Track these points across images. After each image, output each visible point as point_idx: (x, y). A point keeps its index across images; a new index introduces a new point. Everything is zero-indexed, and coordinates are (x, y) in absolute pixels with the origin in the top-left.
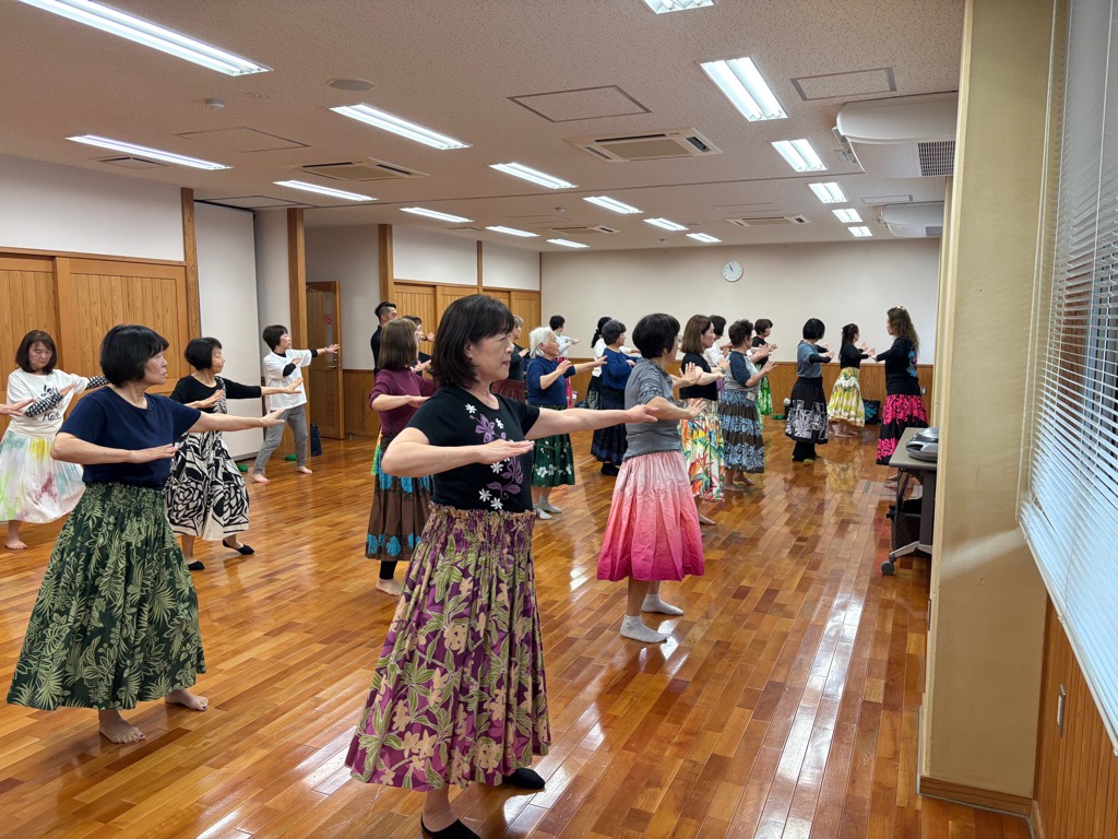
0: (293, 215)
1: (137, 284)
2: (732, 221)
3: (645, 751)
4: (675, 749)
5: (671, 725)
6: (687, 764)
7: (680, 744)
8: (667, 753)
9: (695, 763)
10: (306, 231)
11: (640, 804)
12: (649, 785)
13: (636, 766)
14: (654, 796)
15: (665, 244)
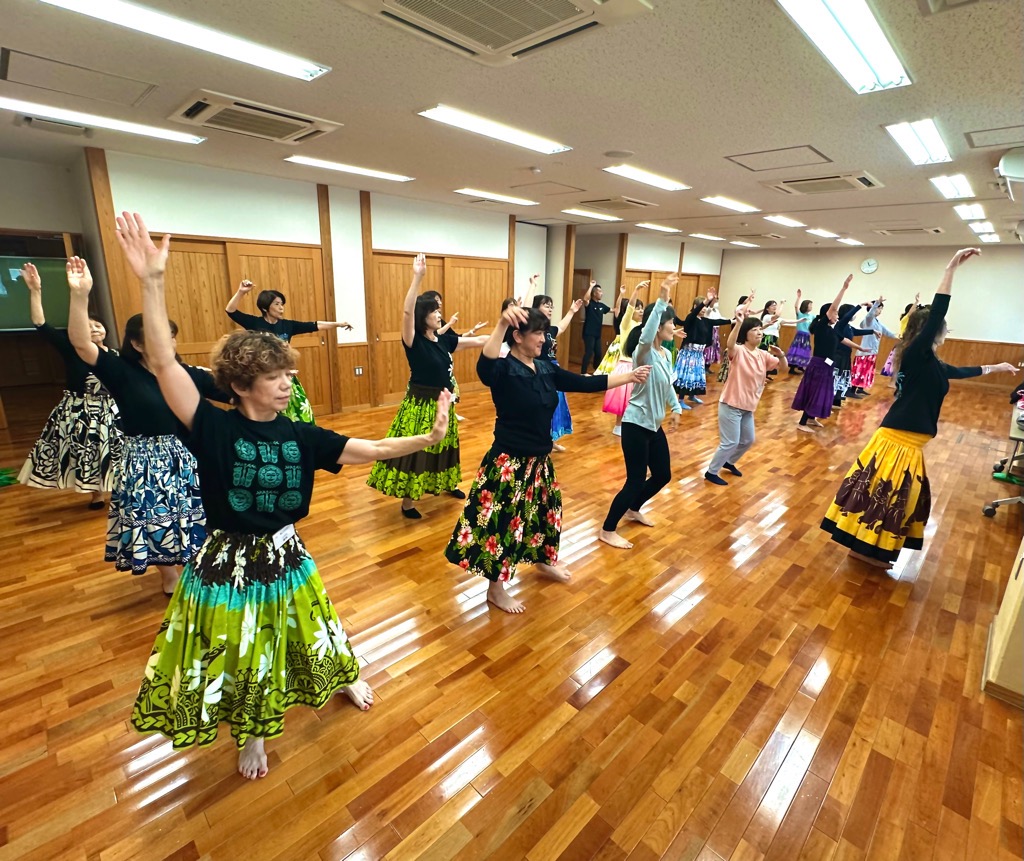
0: (570, 229)
1: (483, 272)
2: (878, 232)
3: (770, 611)
4: (792, 615)
5: (790, 597)
6: (800, 627)
7: (796, 612)
8: (786, 616)
9: (806, 629)
10: (578, 237)
11: (765, 647)
12: (771, 636)
13: (763, 621)
14: (775, 645)
15: (819, 245)
